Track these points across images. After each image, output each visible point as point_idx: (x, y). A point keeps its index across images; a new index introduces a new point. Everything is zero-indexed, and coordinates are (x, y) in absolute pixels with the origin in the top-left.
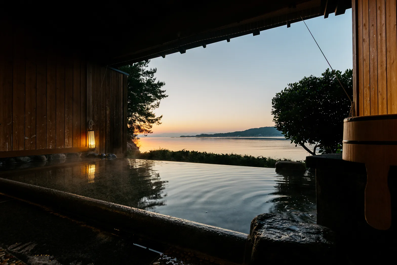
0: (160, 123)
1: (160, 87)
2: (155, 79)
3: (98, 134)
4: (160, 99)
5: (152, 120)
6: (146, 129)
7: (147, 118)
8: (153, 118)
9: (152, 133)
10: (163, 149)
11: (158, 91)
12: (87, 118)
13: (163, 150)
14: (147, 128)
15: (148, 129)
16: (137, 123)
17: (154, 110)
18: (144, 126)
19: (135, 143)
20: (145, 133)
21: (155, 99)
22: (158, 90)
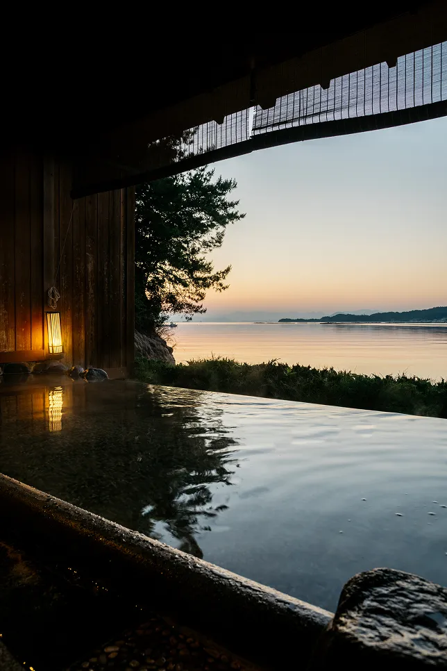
0: (224, 286)
1: (224, 194)
2: (210, 174)
3: (69, 319)
4: (223, 223)
5: (205, 279)
6: (189, 301)
7: (192, 275)
8: (207, 275)
9: (205, 311)
10: (221, 359)
11: (219, 203)
12: (45, 283)
13: (220, 361)
14: (192, 299)
15: (194, 303)
16: (169, 287)
17: (209, 252)
18: (185, 294)
19: (163, 337)
20: (187, 312)
21: (212, 226)
22: (220, 200)
